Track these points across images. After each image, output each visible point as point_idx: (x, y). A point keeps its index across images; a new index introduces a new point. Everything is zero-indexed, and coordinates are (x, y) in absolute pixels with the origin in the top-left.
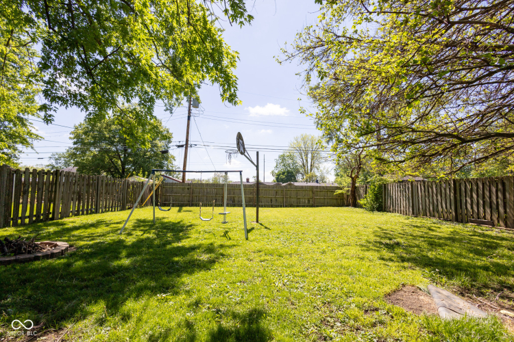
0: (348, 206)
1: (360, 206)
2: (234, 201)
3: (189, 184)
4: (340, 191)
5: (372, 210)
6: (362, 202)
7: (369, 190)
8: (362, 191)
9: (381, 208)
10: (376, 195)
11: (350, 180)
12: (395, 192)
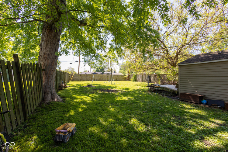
0: (127, 80)
1: (131, 80)
2: (95, 79)
3: (81, 74)
4: (125, 76)
5: (134, 81)
6: (131, 79)
7: (133, 76)
8: (131, 76)
9: (136, 81)
10: (135, 77)
11: (128, 73)
12: (139, 77)
